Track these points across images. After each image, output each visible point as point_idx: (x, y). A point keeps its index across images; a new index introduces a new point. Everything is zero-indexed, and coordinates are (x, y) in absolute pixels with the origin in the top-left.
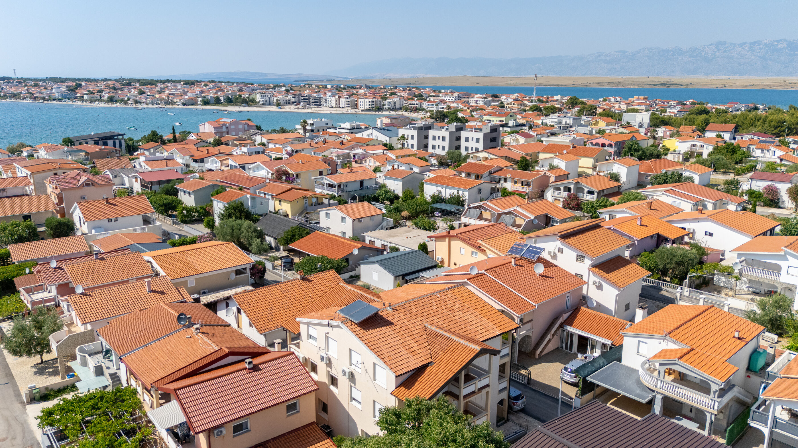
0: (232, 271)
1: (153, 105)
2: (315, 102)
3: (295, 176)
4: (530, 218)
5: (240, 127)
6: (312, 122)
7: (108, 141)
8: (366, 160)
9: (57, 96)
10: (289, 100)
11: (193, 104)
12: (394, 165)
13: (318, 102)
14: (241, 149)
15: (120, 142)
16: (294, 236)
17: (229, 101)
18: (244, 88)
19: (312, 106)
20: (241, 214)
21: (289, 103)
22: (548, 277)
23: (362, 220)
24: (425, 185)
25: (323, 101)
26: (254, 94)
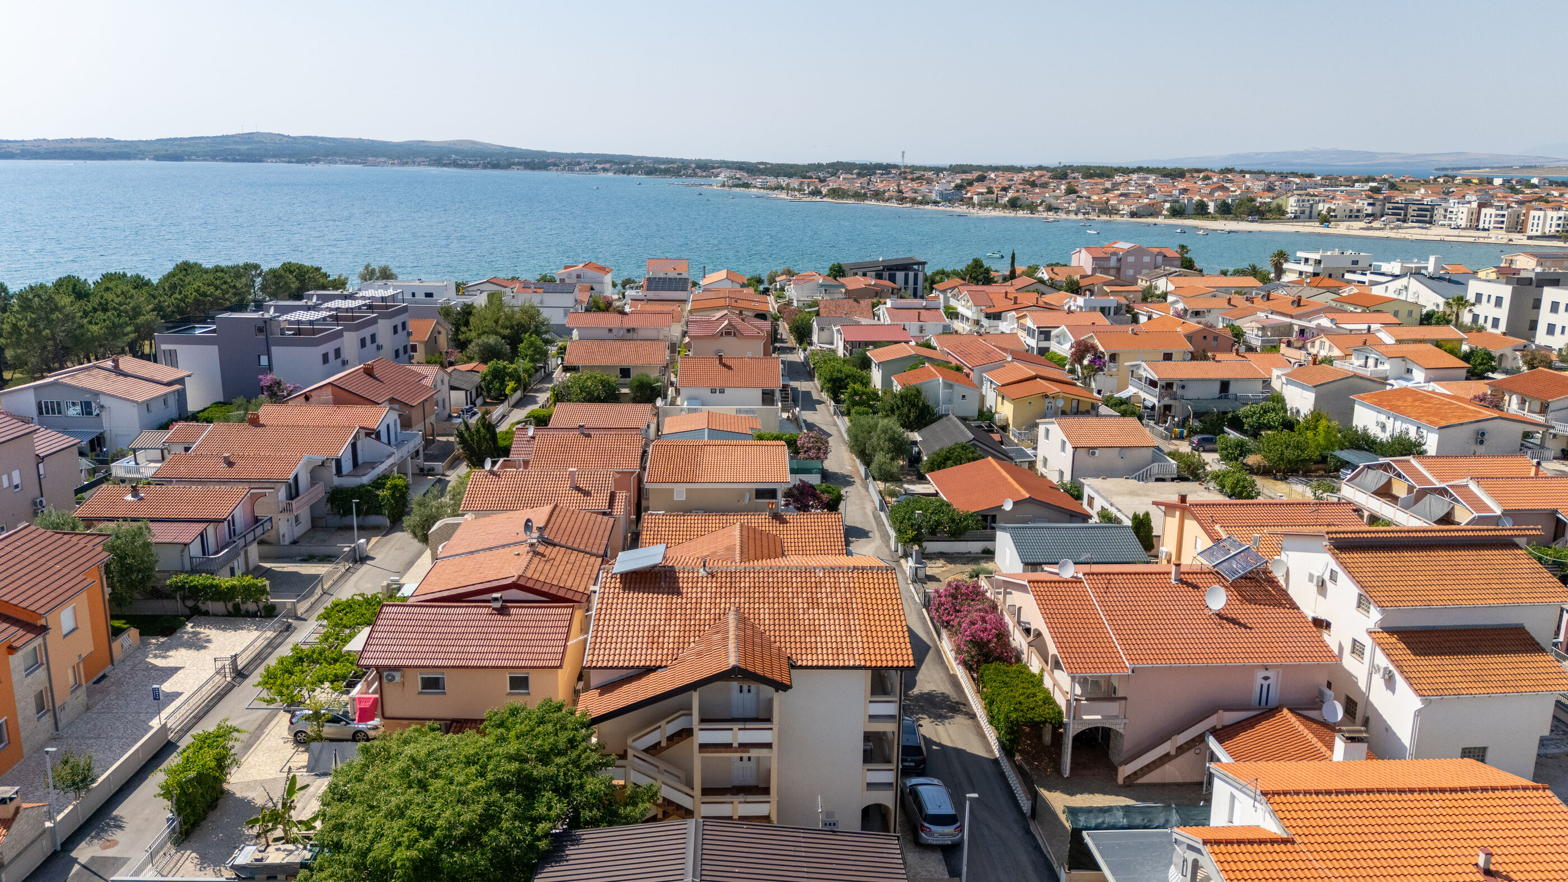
0: (750, 490)
1: (1076, 214)
2: (1418, 216)
3: (1107, 358)
4: (1493, 511)
5: (1147, 259)
6: (1317, 257)
7: (898, 273)
8: (1313, 342)
9: (934, 196)
10: (1358, 211)
11: (1151, 215)
12: (1367, 358)
13: (1426, 216)
14: (1075, 301)
15: (916, 276)
16: (947, 459)
17: (1225, 210)
18: (1277, 183)
19: (1410, 224)
20: (909, 410)
21: (1357, 217)
22: (1240, 624)
23: (1097, 451)
24: (1357, 407)
25: (1439, 212)
26: (1284, 197)
